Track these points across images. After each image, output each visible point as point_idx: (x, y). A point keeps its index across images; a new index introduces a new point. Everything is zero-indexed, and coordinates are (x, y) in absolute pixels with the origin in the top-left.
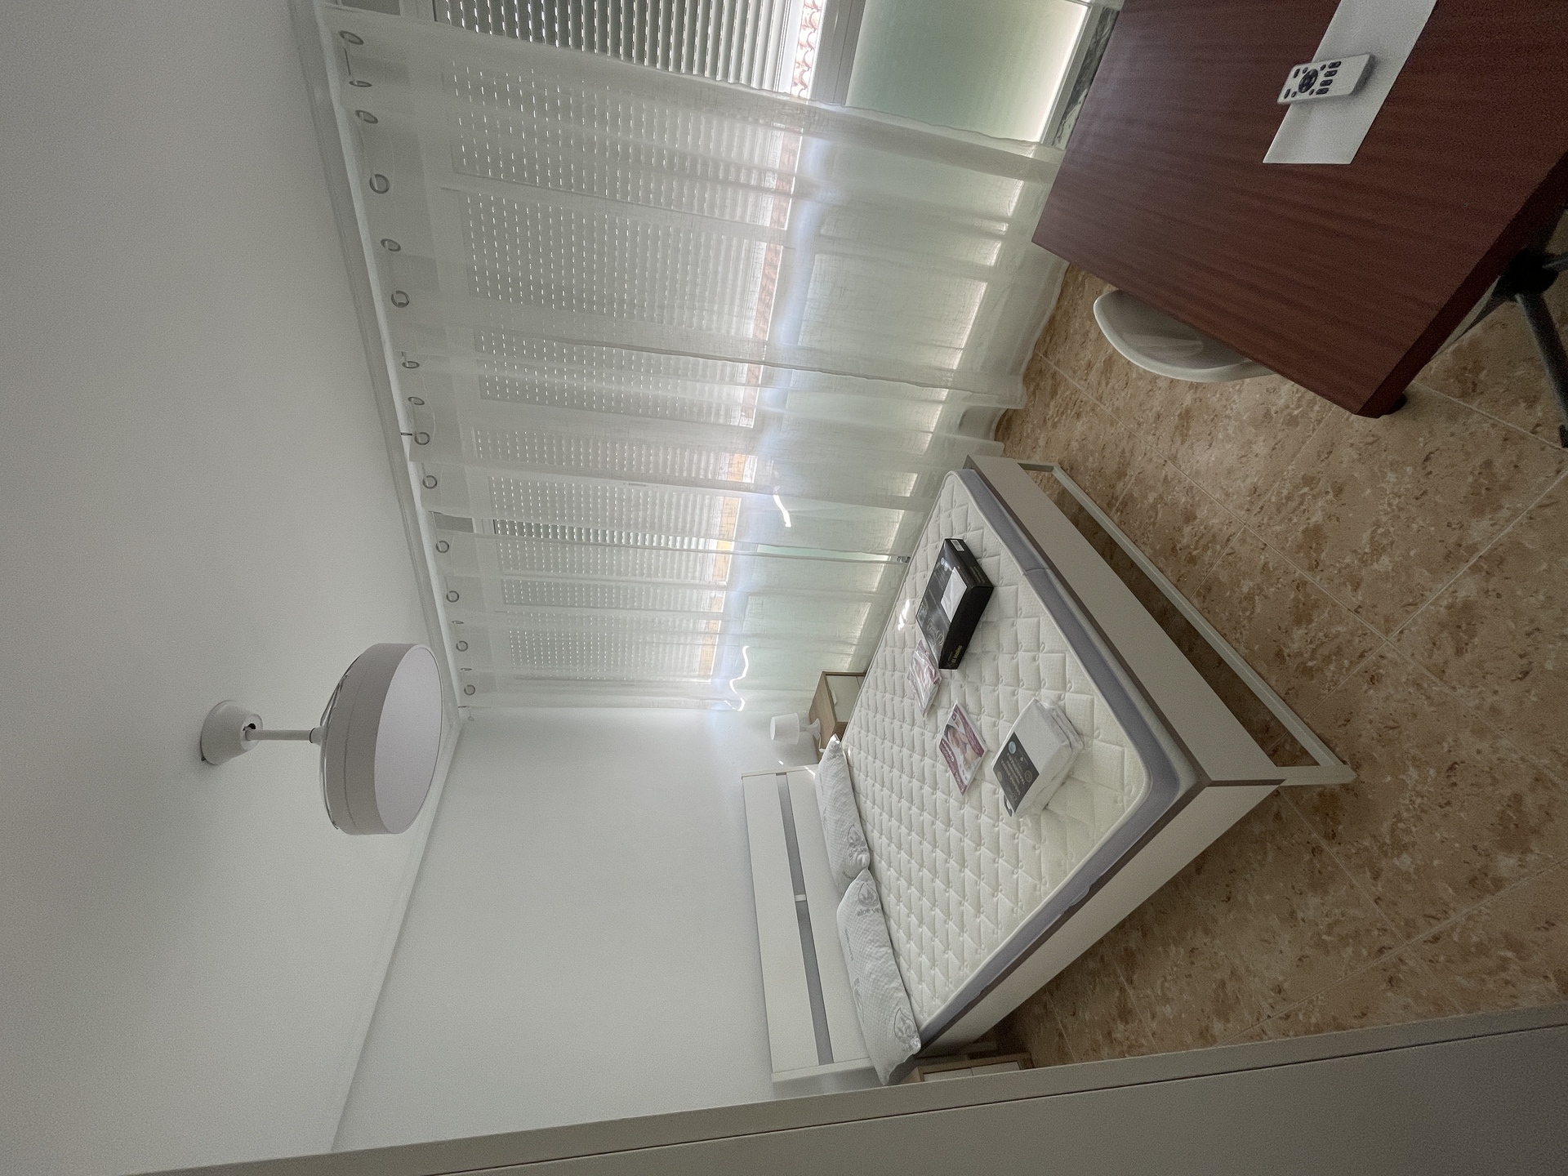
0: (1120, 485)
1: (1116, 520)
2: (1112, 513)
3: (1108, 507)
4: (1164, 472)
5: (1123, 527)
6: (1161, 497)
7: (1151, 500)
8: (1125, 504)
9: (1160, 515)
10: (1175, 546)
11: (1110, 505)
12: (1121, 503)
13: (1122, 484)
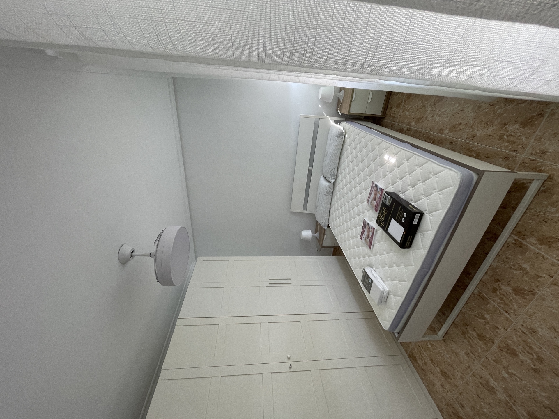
0: (533, 240)
1: (510, 240)
2: (514, 236)
3: (518, 232)
4: (544, 275)
5: (506, 245)
6: (527, 273)
7: (525, 266)
8: (521, 246)
9: (515, 272)
10: (500, 281)
11: (519, 233)
12: (521, 242)
13: (534, 242)
